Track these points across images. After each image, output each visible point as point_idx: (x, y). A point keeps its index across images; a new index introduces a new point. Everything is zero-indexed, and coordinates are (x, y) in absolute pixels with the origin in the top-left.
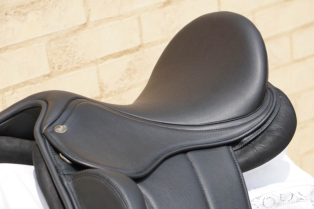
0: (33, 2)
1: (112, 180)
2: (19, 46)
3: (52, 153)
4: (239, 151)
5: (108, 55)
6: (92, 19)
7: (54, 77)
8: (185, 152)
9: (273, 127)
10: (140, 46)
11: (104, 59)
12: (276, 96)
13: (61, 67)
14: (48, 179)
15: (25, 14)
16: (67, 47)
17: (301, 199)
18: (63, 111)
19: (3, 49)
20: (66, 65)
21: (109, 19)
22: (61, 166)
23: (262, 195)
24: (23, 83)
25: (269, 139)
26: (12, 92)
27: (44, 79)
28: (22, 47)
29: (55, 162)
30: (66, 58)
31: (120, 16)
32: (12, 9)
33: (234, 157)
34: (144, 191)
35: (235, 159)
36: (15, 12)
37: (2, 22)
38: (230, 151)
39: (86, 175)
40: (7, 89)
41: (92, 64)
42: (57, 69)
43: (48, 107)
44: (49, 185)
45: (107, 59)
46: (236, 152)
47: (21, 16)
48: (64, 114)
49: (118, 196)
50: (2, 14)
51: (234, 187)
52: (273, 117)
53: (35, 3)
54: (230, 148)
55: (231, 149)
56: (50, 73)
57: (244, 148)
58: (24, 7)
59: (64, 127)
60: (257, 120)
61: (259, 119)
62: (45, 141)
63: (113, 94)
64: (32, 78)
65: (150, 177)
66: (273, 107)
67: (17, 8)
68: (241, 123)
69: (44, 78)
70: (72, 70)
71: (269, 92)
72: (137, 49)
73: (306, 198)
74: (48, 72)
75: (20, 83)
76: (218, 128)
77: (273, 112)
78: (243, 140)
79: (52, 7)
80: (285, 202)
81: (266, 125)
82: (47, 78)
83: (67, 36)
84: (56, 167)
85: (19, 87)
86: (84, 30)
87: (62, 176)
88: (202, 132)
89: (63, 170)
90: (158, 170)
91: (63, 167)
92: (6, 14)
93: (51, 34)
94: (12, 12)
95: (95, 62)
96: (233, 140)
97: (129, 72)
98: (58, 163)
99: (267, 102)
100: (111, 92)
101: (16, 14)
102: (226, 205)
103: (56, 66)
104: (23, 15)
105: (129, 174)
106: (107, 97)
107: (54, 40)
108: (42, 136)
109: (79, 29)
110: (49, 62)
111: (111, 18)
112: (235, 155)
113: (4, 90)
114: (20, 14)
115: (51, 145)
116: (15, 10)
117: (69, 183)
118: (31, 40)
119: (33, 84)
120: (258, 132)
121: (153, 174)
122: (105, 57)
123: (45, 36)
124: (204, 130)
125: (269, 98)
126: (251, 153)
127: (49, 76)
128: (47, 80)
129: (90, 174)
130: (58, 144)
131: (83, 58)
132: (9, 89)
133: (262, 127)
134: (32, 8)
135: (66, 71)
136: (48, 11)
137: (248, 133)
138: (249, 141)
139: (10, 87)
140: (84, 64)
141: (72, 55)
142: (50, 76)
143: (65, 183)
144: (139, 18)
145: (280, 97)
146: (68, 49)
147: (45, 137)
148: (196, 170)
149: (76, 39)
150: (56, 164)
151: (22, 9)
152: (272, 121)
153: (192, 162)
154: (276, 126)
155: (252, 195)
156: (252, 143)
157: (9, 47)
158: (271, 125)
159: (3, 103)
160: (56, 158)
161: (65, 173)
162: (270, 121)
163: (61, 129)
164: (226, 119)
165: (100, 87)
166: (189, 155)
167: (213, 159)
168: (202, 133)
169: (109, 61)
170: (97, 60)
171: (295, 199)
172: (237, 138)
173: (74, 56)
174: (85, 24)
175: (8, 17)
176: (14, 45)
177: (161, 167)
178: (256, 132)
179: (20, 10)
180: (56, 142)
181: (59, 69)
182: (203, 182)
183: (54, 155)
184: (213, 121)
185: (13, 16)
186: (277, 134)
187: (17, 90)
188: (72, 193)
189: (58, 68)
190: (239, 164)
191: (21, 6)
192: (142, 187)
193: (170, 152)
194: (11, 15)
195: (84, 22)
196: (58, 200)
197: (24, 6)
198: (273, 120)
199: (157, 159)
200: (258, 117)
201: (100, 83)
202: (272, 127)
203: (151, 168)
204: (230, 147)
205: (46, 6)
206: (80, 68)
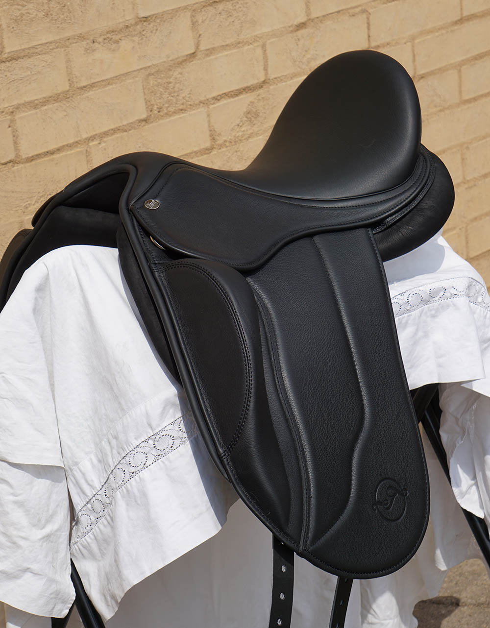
0: (127, 26)
1: (214, 274)
2: (108, 82)
3: (141, 235)
4: (381, 235)
5: (223, 94)
6: (202, 47)
7: (152, 122)
8: (311, 235)
9: (425, 205)
10: (264, 82)
11: (217, 99)
12: (431, 165)
13: (161, 110)
14: (135, 269)
15: (117, 42)
16: (170, 83)
17: (456, 295)
18: (156, 180)
19: (89, 86)
20: (168, 107)
21: (225, 47)
22: (151, 253)
23: (407, 291)
24: (112, 130)
25: (419, 220)
26: (99, 142)
27: (140, 126)
28: (112, 84)
29: (144, 247)
30: (168, 97)
31: (239, 43)
32: (101, 36)
33: (373, 242)
34: (256, 286)
35: (374, 245)
36: (105, 39)
37: (88, 51)
38: (368, 235)
39: (183, 265)
40: (92, 138)
41: (202, 105)
42: (156, 112)
43: (137, 175)
44: (137, 276)
45: (221, 98)
46: (376, 236)
47: (112, 44)
48: (157, 184)
49: (222, 295)
50: (88, 41)
51: (371, 282)
52: (426, 191)
53: (130, 27)
54: (368, 231)
55: (370, 232)
56: (148, 116)
57: (387, 230)
58: (116, 33)
59: (157, 201)
60: (405, 195)
61: (407, 194)
62: (132, 219)
63: (227, 144)
64: (125, 123)
65: (264, 268)
66: (426, 178)
67: (107, 33)
68: (384, 199)
69: (140, 124)
70: (175, 113)
71: (422, 158)
72: (261, 86)
73: (461, 293)
74: (144, 116)
75: (109, 130)
76: (354, 205)
77: (425, 184)
78: (386, 221)
79: (152, 32)
80: (436, 298)
81: (416, 202)
82: (143, 123)
83: (170, 70)
84: (145, 254)
85: (108, 135)
86: (192, 61)
87: (152, 265)
88: (334, 209)
89: (154, 258)
90: (275, 259)
91: (154, 254)
92: (94, 42)
93: (149, 67)
94: (101, 40)
95: (205, 103)
96: (373, 220)
97: (249, 116)
98: (148, 249)
99: (418, 171)
100: (225, 141)
101: (106, 41)
102: (360, 304)
103: (155, 107)
104: (114, 43)
105: (238, 265)
106: (220, 149)
107: (153, 74)
108: (129, 213)
109: (185, 60)
110: (146, 103)
111: (227, 45)
112: (375, 239)
113: (89, 139)
114: (110, 42)
115: (140, 224)
116: (106, 37)
117: (161, 275)
118: (123, 74)
119: (126, 131)
120: (406, 211)
121: (268, 264)
122: (219, 96)
123: (141, 69)
124: (336, 206)
125: (421, 166)
126: (396, 238)
127: (145, 120)
128: (143, 127)
129: (187, 266)
130: (149, 224)
131: (189, 97)
132: (95, 138)
133: (411, 204)
134: (127, 34)
135: (168, 114)
136: (146, 37)
137: (392, 211)
138: (393, 223)
139: (96, 135)
140: (190, 105)
141: (176, 94)
142: (147, 121)
143: (157, 275)
144: (264, 46)
145: (436, 165)
146: (171, 86)
147: (132, 214)
148: (325, 259)
149: (181, 73)
150: (145, 250)
151: (113, 35)
152: (423, 197)
153: (320, 248)
154: (428, 203)
155: (394, 290)
156: (397, 224)
157: (96, 84)
158: (422, 201)
159: (87, 156)
160: (145, 242)
161: (156, 262)
162: (421, 197)
163: (153, 204)
164: (365, 193)
165: (211, 135)
166: (317, 239)
167: (347, 245)
168: (333, 212)
169: (223, 102)
170: (208, 100)
171: (447, 294)
172: (379, 218)
173: (178, 96)
174: (193, 53)
175: (96, 45)
176: (103, 81)
177: (279, 255)
178: (403, 210)
179: (110, 37)
180: (146, 221)
181: (159, 112)
182: (332, 274)
183: (142, 238)
184: (348, 196)
185: (102, 44)
186: (429, 213)
187: (105, 139)
188: (165, 287)
189: (158, 110)
190: (379, 251)
191: (113, 32)
192: (254, 281)
193: (292, 235)
194: (99, 43)
195: (192, 51)
196: (147, 295)
197: (116, 31)
198: (425, 195)
199: (275, 245)
200: (406, 191)
201: (210, 131)
202: (422, 204)
203: (266, 257)
204: (369, 229)
205: (143, 30)
206: (185, 110)
